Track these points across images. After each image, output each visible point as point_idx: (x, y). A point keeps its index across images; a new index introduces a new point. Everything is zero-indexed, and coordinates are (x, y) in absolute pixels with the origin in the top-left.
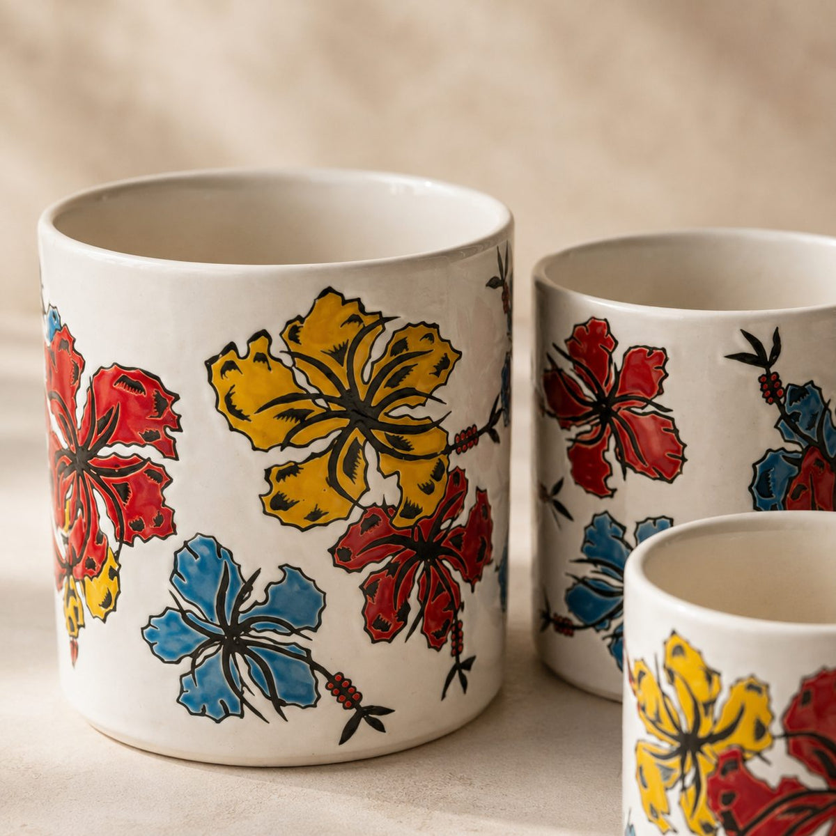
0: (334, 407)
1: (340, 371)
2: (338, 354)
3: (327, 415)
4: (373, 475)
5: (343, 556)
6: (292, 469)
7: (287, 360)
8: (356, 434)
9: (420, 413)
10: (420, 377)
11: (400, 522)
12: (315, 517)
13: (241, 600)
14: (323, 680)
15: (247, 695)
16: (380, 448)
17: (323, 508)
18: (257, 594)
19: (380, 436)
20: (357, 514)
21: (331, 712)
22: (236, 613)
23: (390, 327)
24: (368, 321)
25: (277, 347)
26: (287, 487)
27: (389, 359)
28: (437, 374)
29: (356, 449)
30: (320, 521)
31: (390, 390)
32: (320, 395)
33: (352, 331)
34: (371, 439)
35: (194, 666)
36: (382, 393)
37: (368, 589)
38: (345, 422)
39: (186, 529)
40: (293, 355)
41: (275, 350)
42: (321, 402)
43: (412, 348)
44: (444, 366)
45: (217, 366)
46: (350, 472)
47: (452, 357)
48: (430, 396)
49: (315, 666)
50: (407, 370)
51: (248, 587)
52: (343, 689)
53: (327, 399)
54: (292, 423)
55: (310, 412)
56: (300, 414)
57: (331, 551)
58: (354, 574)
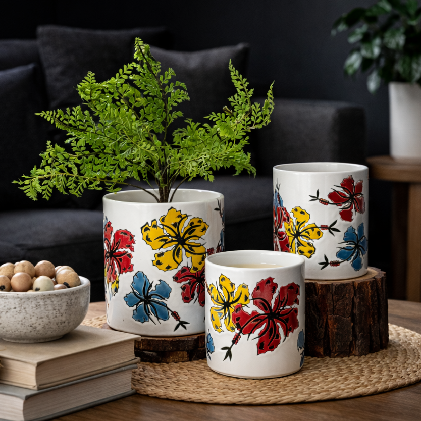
0: (174, 239)
1: (176, 230)
2: (175, 225)
3: (172, 241)
4: (184, 257)
5: (176, 278)
6: (162, 254)
7: (161, 226)
8: (180, 246)
9: (197, 242)
10: (198, 231)
11: (192, 271)
12: (168, 268)
13: (149, 289)
14: (170, 313)
15: (151, 316)
16: (186, 251)
17: (170, 265)
18: (153, 288)
19: (186, 247)
20: (180, 268)
21: (172, 322)
22: (148, 293)
23: (189, 218)
24: (183, 216)
25: (159, 222)
26: (161, 259)
27: (189, 226)
28: (203, 231)
29: (179, 249)
30: (170, 269)
31: (189, 236)
32: (170, 236)
33: (180, 219)
34: (183, 247)
35: (137, 308)
36: (187, 235)
37: (183, 288)
38: (176, 243)
39: (136, 270)
40: (163, 225)
41: (158, 224)
42: (170, 238)
43: (195, 224)
44: (204, 229)
45: (144, 228)
46: (178, 256)
47: (207, 227)
48: (200, 237)
49: (168, 309)
50: (194, 230)
51: (151, 286)
52: (175, 315)
53: (172, 237)
54: (163, 243)
55: (167, 240)
56: (165, 240)
57: (173, 277)
58: (179, 284)
